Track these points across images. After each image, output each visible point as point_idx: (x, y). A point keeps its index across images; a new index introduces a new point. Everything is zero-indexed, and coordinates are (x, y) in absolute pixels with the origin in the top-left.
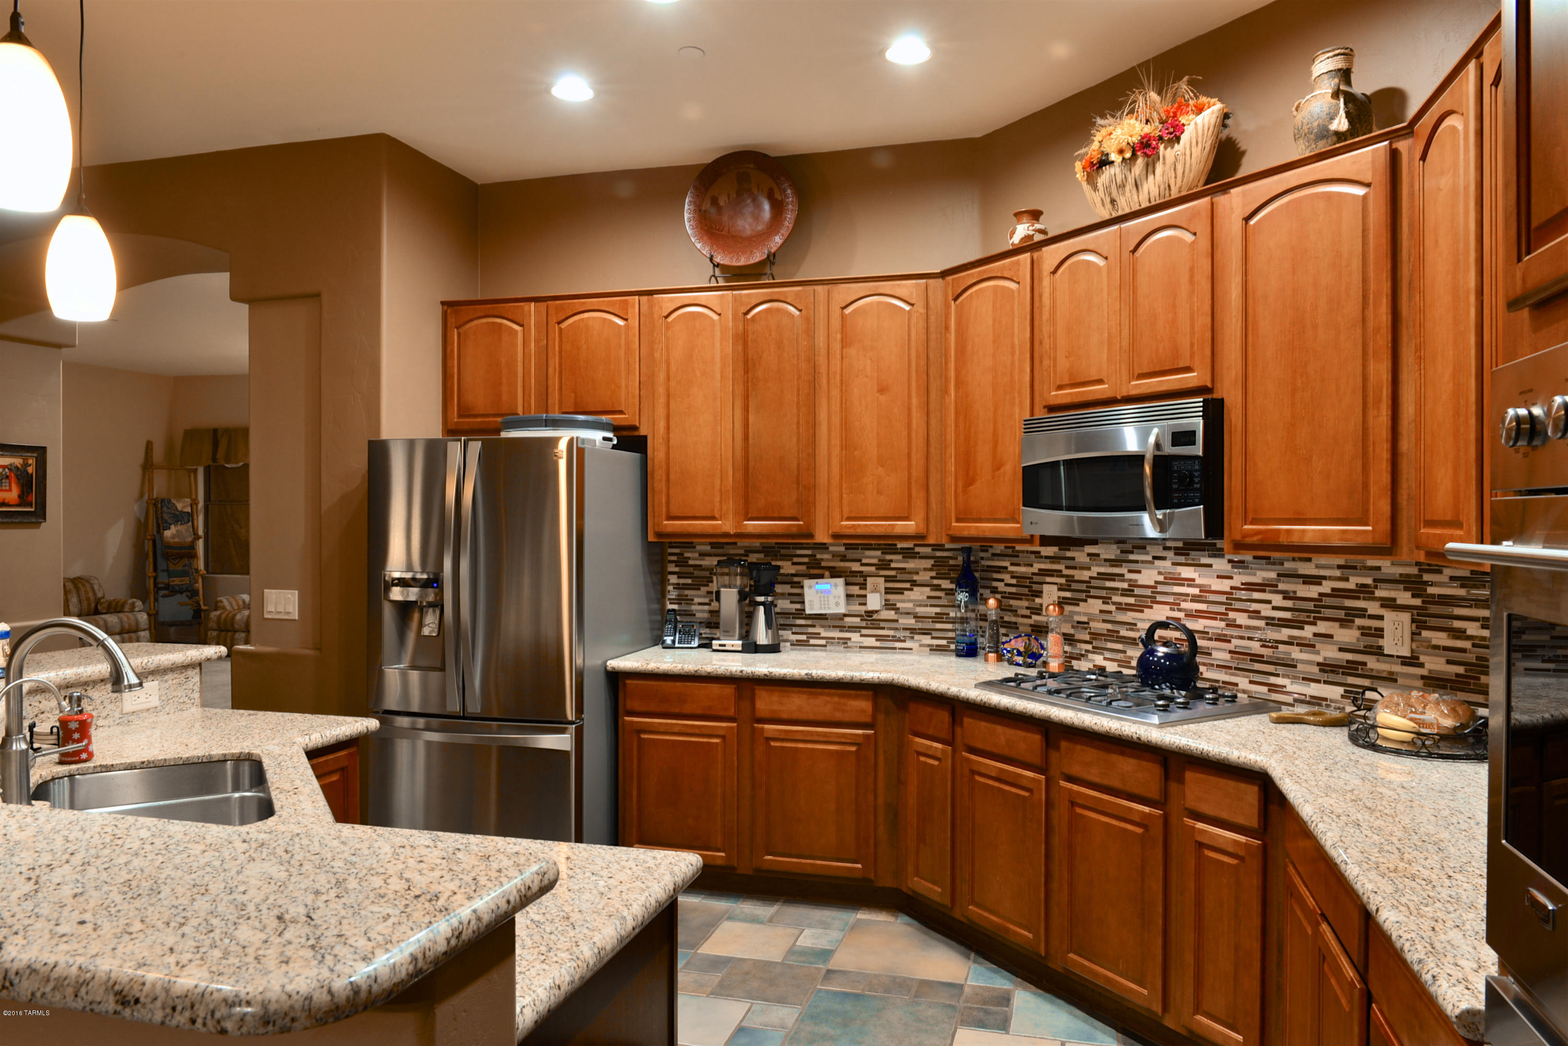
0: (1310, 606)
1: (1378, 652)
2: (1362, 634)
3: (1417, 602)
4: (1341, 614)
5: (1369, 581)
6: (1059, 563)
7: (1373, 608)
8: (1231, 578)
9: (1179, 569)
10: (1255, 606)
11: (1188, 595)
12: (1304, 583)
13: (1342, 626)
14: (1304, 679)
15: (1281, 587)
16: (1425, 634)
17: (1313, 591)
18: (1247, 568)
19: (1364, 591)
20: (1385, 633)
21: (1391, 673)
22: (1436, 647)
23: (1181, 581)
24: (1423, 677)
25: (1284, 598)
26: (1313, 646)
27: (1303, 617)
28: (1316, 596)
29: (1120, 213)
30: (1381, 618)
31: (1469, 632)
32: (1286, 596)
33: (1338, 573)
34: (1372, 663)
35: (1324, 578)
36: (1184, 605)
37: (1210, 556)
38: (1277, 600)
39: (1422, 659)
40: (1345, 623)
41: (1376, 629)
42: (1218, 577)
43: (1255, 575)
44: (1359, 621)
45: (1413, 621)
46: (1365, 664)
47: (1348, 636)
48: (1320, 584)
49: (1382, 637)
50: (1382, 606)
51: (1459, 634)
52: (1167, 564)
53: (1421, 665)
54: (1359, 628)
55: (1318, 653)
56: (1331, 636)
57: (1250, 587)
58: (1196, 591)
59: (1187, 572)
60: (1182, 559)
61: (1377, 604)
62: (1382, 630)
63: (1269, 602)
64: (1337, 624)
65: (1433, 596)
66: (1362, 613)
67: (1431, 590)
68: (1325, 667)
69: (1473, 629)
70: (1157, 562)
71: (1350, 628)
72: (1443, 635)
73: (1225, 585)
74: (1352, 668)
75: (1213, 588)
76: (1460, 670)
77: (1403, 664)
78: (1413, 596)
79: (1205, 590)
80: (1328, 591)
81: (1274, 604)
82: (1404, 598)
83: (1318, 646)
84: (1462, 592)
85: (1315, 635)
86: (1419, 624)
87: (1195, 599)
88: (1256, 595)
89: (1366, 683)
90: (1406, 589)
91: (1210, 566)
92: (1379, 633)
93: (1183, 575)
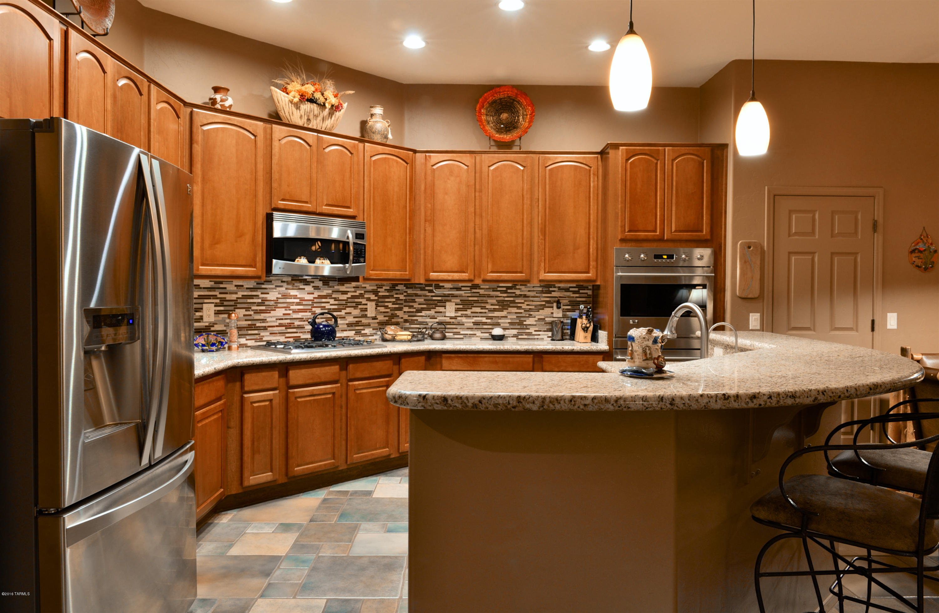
0: (344, 302)
1: (365, 316)
2: (361, 311)
3: (376, 298)
4: (354, 304)
5: (363, 292)
6: (215, 291)
7: (364, 301)
8: (313, 294)
9: (289, 291)
10: (323, 305)
11: (294, 303)
12: (342, 294)
13: (355, 309)
14: (342, 331)
15: (333, 296)
16: (378, 308)
17: (344, 297)
18: (320, 289)
19: (361, 296)
20: (368, 310)
21: (369, 323)
22: (381, 312)
23: (291, 297)
24: (378, 323)
25: (335, 300)
26: (344, 318)
27: (341, 307)
28: (346, 299)
29: (310, 126)
30: (366, 304)
31: (389, 306)
32: (335, 299)
33: (353, 290)
34: (364, 321)
35: (349, 292)
36: (292, 307)
37: (304, 285)
38: (332, 301)
39: (378, 317)
40: (355, 308)
41: (365, 309)
42: (308, 294)
43: (323, 292)
44: (360, 306)
45: (376, 304)
46: (361, 321)
47: (356, 312)
48: (347, 294)
49: (367, 311)
50: (367, 300)
51: (387, 307)
52: (283, 289)
53: (377, 319)
54: (360, 309)
55: (346, 320)
56: (350, 313)
57: (320, 297)
58: (298, 301)
59: (293, 292)
60: (290, 287)
61: (365, 300)
62: (367, 309)
63: (328, 302)
64: (353, 308)
65: (380, 296)
66: (360, 303)
67: (380, 294)
68: (349, 325)
69: (390, 305)
70: (278, 288)
71: (357, 309)
72: (383, 308)
73: (311, 297)
74: (357, 324)
75: (306, 299)
76: (387, 318)
77: (373, 319)
78: (375, 296)
79: (302, 299)
80: (350, 296)
81: (331, 303)
82: (373, 297)
83: (346, 317)
84: (387, 294)
85: (346, 313)
86: (377, 306)
87: (298, 304)
88: (324, 300)
89: (362, 328)
90: (373, 294)
91: (304, 289)
92: (366, 310)
93: (291, 294)
